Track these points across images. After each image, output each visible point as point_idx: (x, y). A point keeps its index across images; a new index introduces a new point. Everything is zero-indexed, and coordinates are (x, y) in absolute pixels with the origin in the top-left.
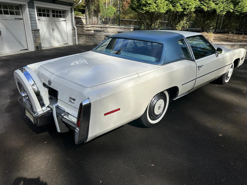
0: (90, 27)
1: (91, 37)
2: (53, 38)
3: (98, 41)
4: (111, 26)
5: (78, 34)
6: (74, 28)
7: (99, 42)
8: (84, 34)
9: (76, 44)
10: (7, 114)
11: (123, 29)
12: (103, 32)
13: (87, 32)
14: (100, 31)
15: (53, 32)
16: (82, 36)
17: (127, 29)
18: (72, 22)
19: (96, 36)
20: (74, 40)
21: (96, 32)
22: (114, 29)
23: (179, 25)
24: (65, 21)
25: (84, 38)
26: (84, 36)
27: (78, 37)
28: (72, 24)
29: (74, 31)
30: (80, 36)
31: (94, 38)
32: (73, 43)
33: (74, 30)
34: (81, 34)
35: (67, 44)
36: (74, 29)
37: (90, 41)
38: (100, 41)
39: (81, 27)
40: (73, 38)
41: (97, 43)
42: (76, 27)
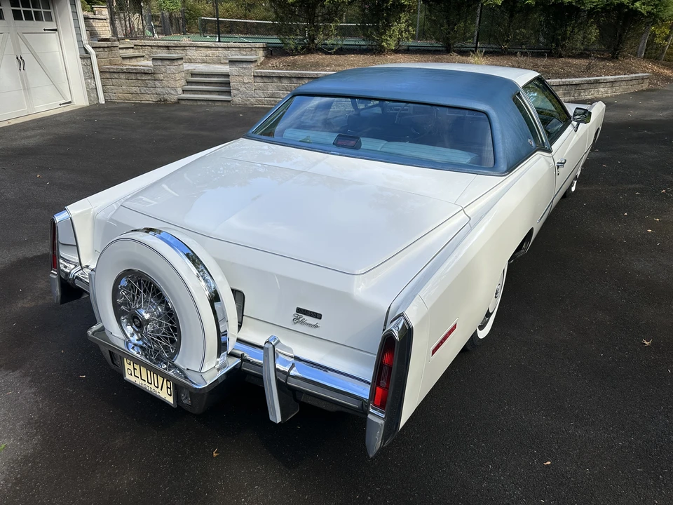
0: (132, 48)
1: (145, 77)
2: (24, 89)
3: (169, 89)
4: (199, 44)
5: (101, 72)
6: (86, 51)
7: (172, 92)
8: (121, 69)
9: (98, 103)
10: (13, 376)
11: (237, 49)
12: (180, 62)
13: (127, 62)
14: (174, 60)
15: (22, 68)
16: (116, 76)
17: (247, 50)
18: (79, 34)
19: (161, 76)
20: (92, 91)
21: (159, 63)
22: (209, 52)
23: (390, 37)
24: (56, 30)
25: (124, 81)
26: (123, 76)
27: (101, 78)
28: (80, 41)
29: (89, 63)
30: (108, 75)
31: (157, 82)
32: (90, 100)
33: (89, 60)
34: (112, 71)
35: (70, 102)
36: (85, 57)
37: (142, 91)
38: (174, 88)
39: (106, 50)
40: (87, 85)
41: (166, 97)
42: (93, 48)
